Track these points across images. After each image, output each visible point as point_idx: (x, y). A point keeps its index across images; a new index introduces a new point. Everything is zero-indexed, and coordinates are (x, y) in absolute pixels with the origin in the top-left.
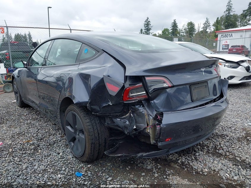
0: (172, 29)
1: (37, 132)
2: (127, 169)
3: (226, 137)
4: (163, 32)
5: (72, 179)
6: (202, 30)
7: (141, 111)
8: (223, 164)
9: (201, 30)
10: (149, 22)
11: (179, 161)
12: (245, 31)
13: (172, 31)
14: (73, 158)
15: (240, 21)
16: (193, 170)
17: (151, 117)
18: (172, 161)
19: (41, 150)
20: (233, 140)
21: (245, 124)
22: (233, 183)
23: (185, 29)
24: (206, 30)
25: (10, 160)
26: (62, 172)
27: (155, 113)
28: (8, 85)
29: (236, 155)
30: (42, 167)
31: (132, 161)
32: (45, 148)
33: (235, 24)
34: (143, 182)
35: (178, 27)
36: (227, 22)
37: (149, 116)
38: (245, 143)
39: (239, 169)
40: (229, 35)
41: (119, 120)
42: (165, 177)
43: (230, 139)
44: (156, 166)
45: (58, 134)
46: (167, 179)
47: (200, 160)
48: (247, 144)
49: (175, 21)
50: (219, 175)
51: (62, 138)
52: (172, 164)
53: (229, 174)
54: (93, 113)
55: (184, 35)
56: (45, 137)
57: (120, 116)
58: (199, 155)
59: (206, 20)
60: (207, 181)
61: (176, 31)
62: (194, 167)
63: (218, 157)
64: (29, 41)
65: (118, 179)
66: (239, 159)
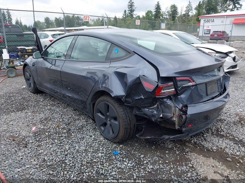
0: (155, 11)
1: (61, 117)
2: (153, 148)
3: (224, 121)
4: (146, 14)
5: (112, 157)
6: (185, 13)
7: (169, 103)
8: (226, 143)
9: (183, 13)
10: (133, 3)
11: (192, 142)
12: (226, 17)
13: (155, 13)
14: (104, 139)
15: (220, 5)
16: (205, 148)
17: (177, 109)
18: (186, 141)
19: (74, 133)
20: (230, 124)
21: (236, 110)
22: (236, 157)
23: (168, 12)
24: (189, 13)
25: (51, 143)
26: (101, 151)
27: (181, 105)
28: (11, 70)
29: (235, 136)
30: (83, 148)
31: (154, 141)
32: (76, 132)
33: (215, 8)
34: (169, 158)
35: (161, 10)
36: (208, 6)
37: (175, 108)
38: (240, 126)
39: (239, 147)
40: (211, 21)
41: (148, 109)
42: (185, 154)
43: (227, 123)
44: (175, 145)
45: (81, 119)
46: (187, 155)
47: (208, 140)
48: (241, 127)
49: (158, 3)
50: (225, 151)
51: (87, 123)
52: (187, 144)
53: (232, 151)
54: (125, 104)
55: (167, 18)
56: (71, 122)
57: (148, 106)
58: (206, 137)
59: (189, 3)
60: (217, 156)
61: (159, 14)
62: (205, 146)
63: (221, 138)
64: (8, 19)
65: (149, 156)
66: (237, 139)
